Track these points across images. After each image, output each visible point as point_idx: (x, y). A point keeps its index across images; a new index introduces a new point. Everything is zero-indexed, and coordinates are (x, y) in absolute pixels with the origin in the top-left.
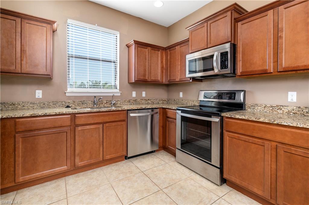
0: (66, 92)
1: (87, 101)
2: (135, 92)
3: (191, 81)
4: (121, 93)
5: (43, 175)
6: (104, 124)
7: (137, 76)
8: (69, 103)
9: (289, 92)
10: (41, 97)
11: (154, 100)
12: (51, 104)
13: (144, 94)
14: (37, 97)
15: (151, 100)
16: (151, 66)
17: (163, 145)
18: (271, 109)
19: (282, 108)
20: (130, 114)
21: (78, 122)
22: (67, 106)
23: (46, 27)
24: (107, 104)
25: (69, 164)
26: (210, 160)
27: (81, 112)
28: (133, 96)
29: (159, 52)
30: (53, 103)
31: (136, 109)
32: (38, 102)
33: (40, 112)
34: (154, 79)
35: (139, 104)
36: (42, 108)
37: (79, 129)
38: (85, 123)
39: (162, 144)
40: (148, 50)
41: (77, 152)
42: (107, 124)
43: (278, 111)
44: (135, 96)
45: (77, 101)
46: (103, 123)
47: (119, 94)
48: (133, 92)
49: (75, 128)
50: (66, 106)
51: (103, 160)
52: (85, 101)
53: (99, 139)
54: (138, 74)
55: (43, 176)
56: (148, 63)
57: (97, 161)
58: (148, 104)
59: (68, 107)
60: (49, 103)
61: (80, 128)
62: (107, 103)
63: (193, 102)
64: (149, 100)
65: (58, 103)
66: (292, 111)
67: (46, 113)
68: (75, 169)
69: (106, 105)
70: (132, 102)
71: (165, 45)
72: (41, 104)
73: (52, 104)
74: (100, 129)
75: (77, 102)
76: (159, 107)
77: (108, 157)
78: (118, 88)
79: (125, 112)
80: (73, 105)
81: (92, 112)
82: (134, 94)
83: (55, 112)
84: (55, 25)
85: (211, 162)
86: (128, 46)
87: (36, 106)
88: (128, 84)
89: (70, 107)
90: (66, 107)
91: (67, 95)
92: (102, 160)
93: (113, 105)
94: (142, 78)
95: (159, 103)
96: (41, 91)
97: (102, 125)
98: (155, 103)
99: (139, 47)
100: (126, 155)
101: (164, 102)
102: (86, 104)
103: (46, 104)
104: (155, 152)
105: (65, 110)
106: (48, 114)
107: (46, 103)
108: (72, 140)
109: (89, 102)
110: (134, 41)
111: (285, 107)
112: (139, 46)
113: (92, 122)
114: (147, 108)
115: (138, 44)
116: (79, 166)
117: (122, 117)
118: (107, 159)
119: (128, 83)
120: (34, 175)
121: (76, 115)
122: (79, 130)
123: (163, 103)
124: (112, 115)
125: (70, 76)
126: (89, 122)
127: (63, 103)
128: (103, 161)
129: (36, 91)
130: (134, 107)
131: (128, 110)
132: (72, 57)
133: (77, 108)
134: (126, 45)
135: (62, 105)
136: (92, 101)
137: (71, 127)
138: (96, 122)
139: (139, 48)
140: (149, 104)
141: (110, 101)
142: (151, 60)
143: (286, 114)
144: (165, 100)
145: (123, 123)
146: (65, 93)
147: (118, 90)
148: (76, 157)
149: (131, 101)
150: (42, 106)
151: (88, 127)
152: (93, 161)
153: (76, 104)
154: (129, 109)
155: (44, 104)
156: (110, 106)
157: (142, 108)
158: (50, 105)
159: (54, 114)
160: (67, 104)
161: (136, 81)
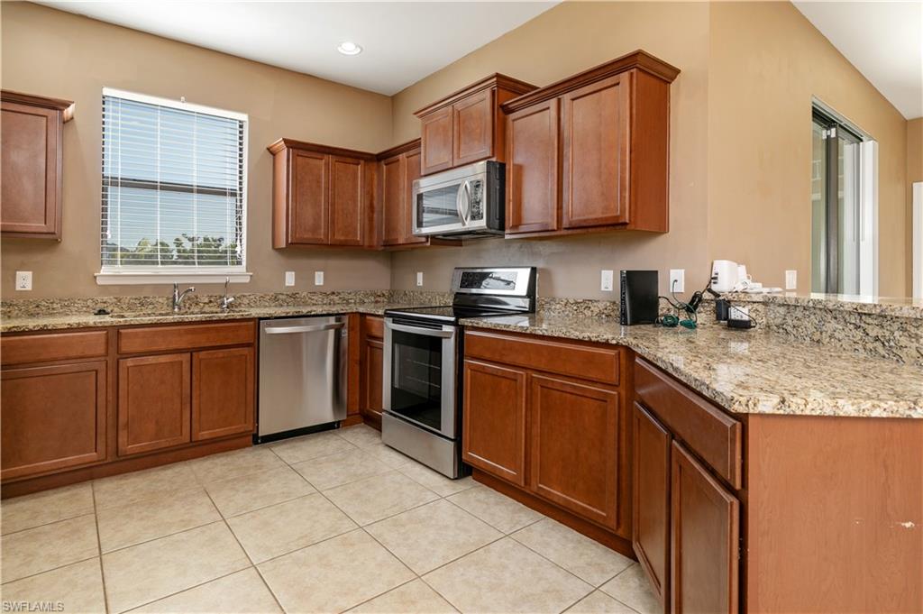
0: (96, 274)
1: (154, 297)
2: (293, 273)
3: (429, 244)
4: (251, 276)
5: (37, 471)
6: (194, 354)
7: (294, 232)
8: (105, 303)
9: (603, 272)
10: (29, 288)
11: (350, 294)
12: (55, 306)
13: (319, 279)
14: (18, 288)
15: (339, 293)
16: (333, 204)
17: (360, 409)
18: (575, 308)
19: (590, 305)
20: (266, 329)
21: (127, 346)
22: (100, 311)
23: (46, 117)
24: (211, 305)
25: (101, 447)
26: (438, 425)
27: (132, 323)
28: (287, 284)
29: (359, 167)
30: (63, 303)
31: (284, 315)
32: (22, 301)
33: (31, 323)
34: (342, 238)
35: (306, 304)
36: (32, 315)
37: (128, 365)
38: (142, 349)
39: (358, 407)
40: (327, 164)
41: (122, 419)
42: (203, 354)
43: (585, 311)
44: (293, 284)
45: (127, 299)
46: (192, 351)
47: (247, 280)
48: (287, 273)
49: (118, 362)
50: (96, 312)
51: (191, 441)
52: (148, 298)
53: (181, 390)
54: (295, 227)
55: (35, 474)
56: (327, 196)
57: (176, 444)
58: (330, 304)
59: (102, 312)
60: (52, 303)
61: (130, 362)
62: (211, 302)
63: (443, 296)
64: (333, 293)
65: (75, 303)
66: (605, 311)
67: (45, 326)
68: (117, 459)
69: (207, 309)
70: (284, 301)
71: (375, 148)
72: (31, 307)
73: (59, 305)
74: (184, 365)
75: (127, 301)
76: (349, 311)
77: (205, 434)
78: (244, 263)
79: (252, 323)
80: (116, 309)
81: (161, 323)
82: (290, 279)
83: (67, 322)
84: (69, 112)
85: (440, 429)
86: (272, 152)
87: (17, 312)
88: (273, 252)
89: (108, 314)
90: (96, 314)
91: (99, 282)
92: (189, 440)
93: (228, 307)
94: (308, 236)
95: (364, 303)
96: (31, 273)
97: (189, 355)
98: (353, 301)
99: (298, 155)
100: (255, 432)
101: (378, 299)
102: (151, 307)
103: (44, 306)
104: (338, 427)
105: (92, 320)
106: (50, 328)
107: (43, 303)
108: (110, 390)
109: (160, 300)
110: (286, 141)
111: (595, 304)
112: (301, 152)
113: (163, 347)
114: (313, 313)
115: (297, 147)
116: (128, 453)
117: (244, 336)
118: (200, 438)
119: (274, 247)
120: (17, 470)
121: (122, 331)
122: (128, 368)
123: (377, 302)
124: (217, 330)
125: (108, 233)
126: (155, 348)
127: (89, 303)
128: (191, 444)
129: (18, 273)
130: (280, 311)
131: (260, 319)
132: (115, 184)
133: (126, 314)
134: (268, 149)
135: (84, 309)
136: (168, 299)
137: (108, 359)
138: (172, 347)
139: (299, 159)
140: (334, 304)
141: (221, 297)
142: (333, 190)
143: (597, 318)
144: (384, 295)
145: (245, 351)
146: (95, 277)
147: (242, 269)
148: (120, 433)
149: (281, 297)
150: (32, 311)
151: (151, 360)
152: (163, 443)
153: (124, 306)
154: (262, 316)
155: (37, 306)
156: (219, 310)
157: (301, 314)
158: (53, 309)
159: (66, 327)
160: (100, 306)
161: (292, 243)
